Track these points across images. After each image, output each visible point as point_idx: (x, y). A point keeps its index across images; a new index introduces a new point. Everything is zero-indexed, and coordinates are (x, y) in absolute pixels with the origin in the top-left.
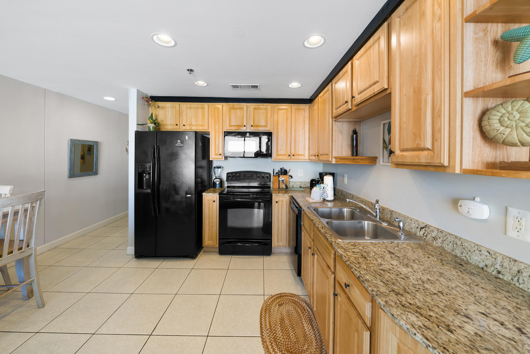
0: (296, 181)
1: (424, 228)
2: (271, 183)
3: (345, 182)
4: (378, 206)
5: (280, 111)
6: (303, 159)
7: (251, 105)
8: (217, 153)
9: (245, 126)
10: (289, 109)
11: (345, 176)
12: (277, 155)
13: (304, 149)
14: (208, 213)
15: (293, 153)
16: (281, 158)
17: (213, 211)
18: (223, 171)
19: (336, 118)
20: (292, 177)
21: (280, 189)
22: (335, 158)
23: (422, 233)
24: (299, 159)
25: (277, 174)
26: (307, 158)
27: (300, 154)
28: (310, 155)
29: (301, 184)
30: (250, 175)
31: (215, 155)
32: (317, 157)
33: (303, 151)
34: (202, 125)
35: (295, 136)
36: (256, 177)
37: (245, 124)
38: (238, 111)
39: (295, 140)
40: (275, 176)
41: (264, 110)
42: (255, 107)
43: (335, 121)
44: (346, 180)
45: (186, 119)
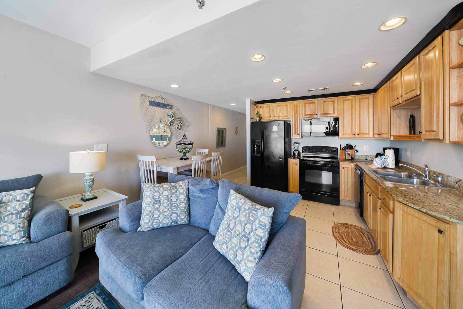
0: (362, 155)
1: (458, 182)
2: (338, 155)
3: (408, 155)
4: (427, 169)
5: (345, 101)
6: (367, 137)
7: (321, 99)
8: (296, 133)
9: (316, 114)
10: (354, 100)
11: (408, 150)
12: (343, 135)
13: (369, 129)
14: (292, 171)
15: (358, 131)
16: (347, 136)
17: (295, 170)
18: (300, 145)
19: (394, 107)
20: (357, 151)
21: (346, 160)
22: (393, 136)
23: (457, 185)
24: (364, 137)
25: (343, 149)
26: (372, 136)
27: (365, 133)
28: (374, 134)
29: (366, 157)
30: (320, 149)
31: (295, 135)
32: (380, 136)
33: (368, 131)
34: (286, 116)
35: (360, 119)
36: (325, 150)
37: (316, 113)
38: (311, 104)
39: (360, 122)
40: (342, 150)
41: (332, 102)
42: (325, 100)
43: (393, 109)
44: (409, 153)
45: (276, 113)
